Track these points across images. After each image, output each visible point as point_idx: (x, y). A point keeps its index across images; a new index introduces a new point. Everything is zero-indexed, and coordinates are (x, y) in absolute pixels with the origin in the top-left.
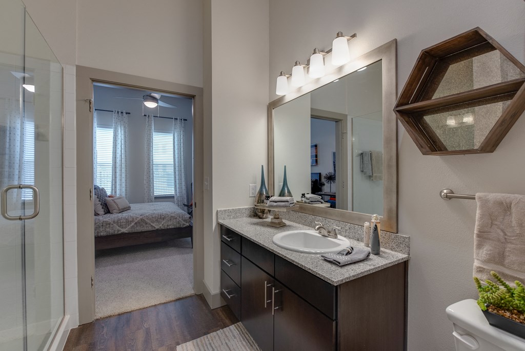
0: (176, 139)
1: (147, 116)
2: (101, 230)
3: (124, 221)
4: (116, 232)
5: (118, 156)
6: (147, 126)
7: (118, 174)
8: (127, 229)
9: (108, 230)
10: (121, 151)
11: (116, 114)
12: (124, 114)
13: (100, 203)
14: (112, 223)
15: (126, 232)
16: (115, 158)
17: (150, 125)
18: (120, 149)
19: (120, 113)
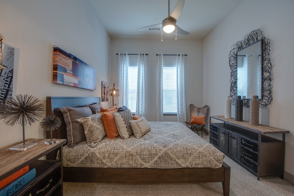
0: (179, 71)
1: (159, 55)
2: (124, 161)
3: (147, 153)
4: (139, 167)
5: (141, 85)
6: (158, 62)
7: (140, 97)
8: (150, 164)
9: (130, 162)
10: (142, 81)
11: (140, 56)
12: (145, 55)
13: (126, 125)
14: (135, 154)
15: (149, 167)
16: (139, 86)
17: (160, 62)
18: (142, 80)
19: (142, 55)
